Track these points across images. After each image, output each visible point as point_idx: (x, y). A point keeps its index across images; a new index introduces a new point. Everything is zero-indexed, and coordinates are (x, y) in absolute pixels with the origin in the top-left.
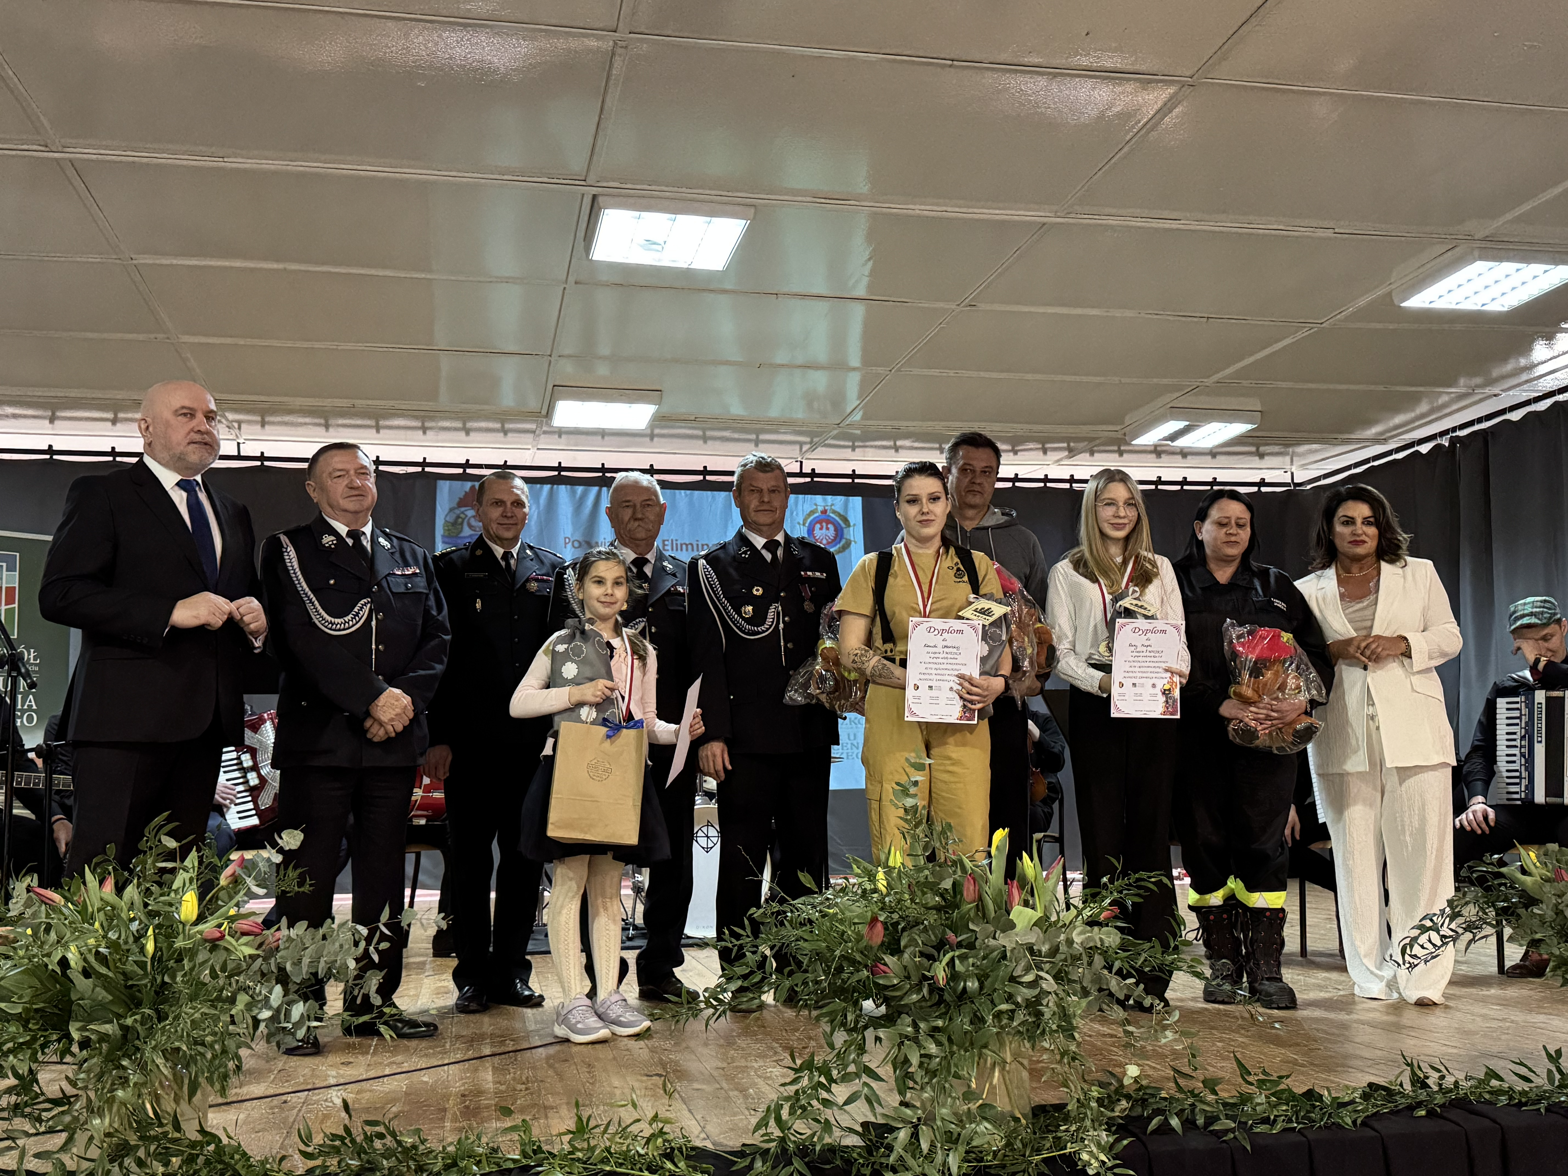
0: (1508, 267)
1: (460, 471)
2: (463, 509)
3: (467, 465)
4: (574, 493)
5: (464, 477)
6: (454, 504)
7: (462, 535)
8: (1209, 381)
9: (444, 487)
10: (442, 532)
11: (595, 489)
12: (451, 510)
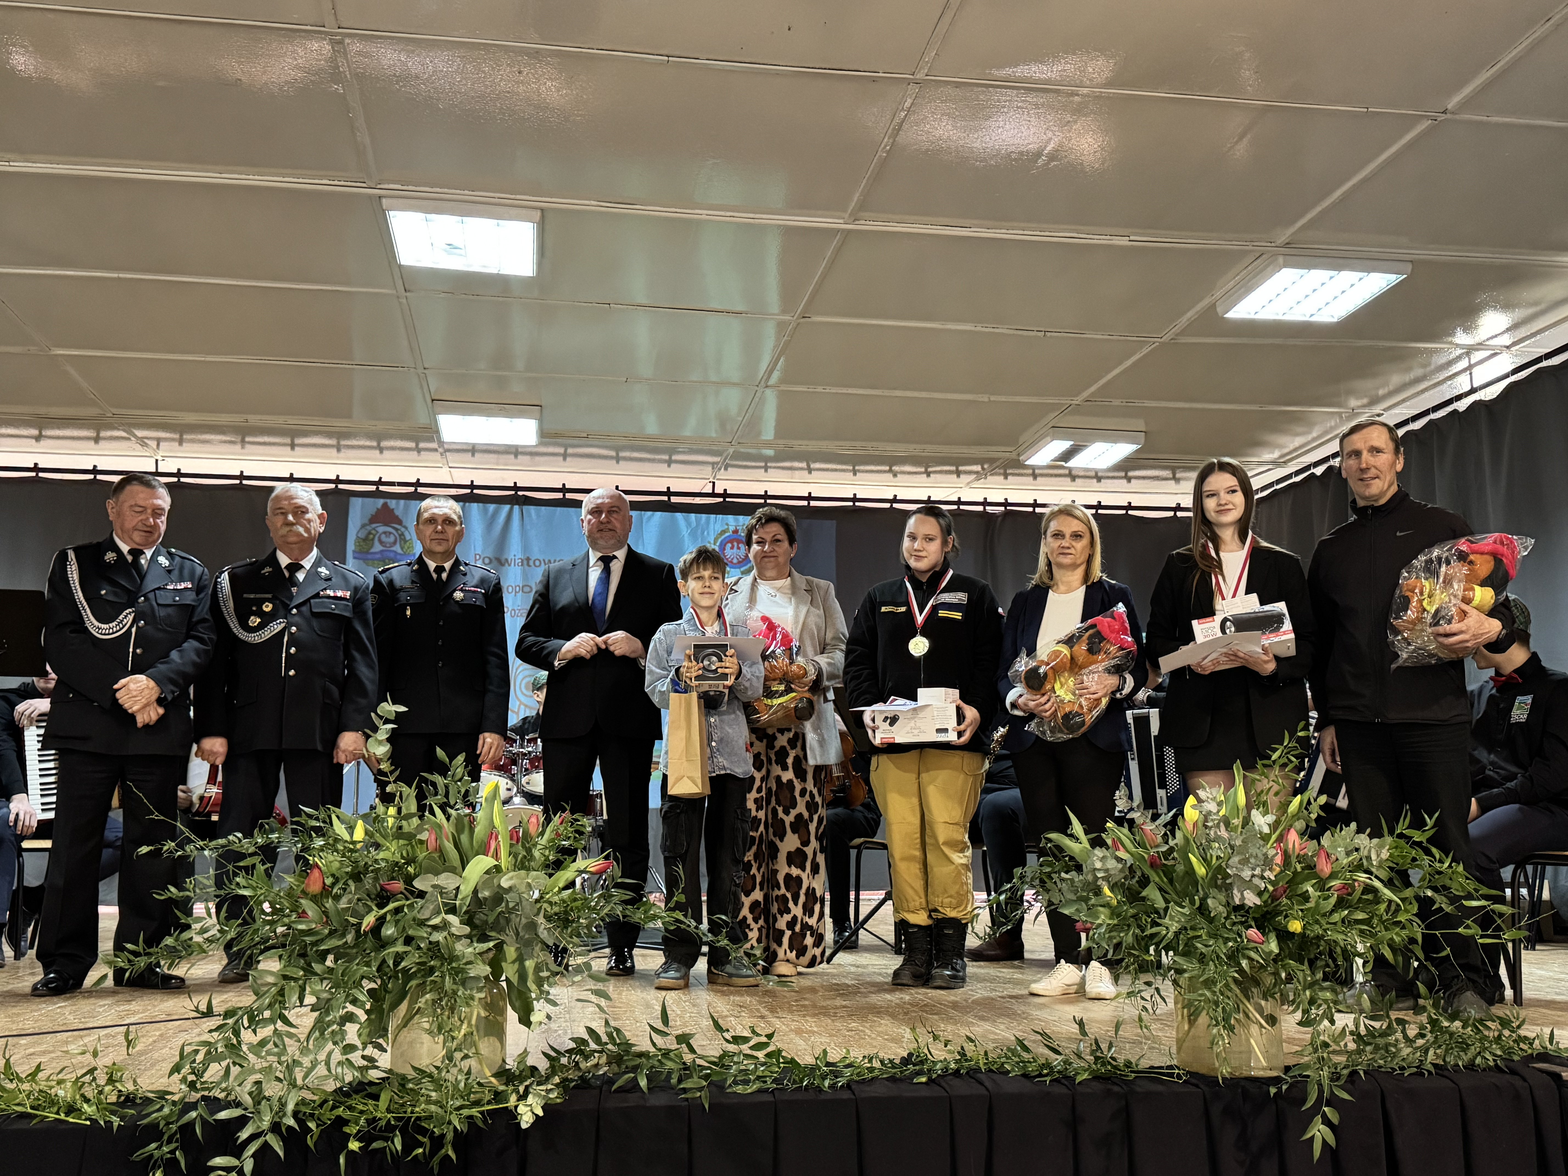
0: (1318, 275)
1: (373, 488)
2: (374, 525)
3: (380, 482)
4: (486, 511)
5: (377, 494)
6: (367, 521)
7: (372, 550)
8: (1078, 400)
9: (356, 504)
10: (353, 548)
11: (507, 507)
12: (363, 526)
